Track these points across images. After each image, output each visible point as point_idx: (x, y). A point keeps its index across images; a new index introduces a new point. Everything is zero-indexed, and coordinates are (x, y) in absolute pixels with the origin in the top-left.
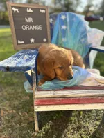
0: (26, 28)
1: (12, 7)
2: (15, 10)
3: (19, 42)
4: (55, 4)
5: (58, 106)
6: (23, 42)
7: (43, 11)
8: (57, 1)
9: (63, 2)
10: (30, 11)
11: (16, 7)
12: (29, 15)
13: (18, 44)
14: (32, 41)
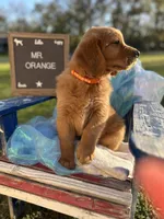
0: (31, 66)
1: (14, 38)
2: (18, 42)
3: (20, 85)
4: (157, 22)
6: (25, 86)
7: (59, 43)
10: (40, 42)
13: (17, 87)
14: (39, 84)
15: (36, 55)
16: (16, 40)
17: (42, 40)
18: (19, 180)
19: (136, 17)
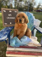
0: (8, 18)
1: (3, 10)
3: (5, 24)
4: (26, 4)
6: (7, 24)
9: (29, 4)
12: (10, 13)
13: (4, 24)
14: (11, 23)
15: (10, 15)
17: (11, 11)
18: (17, 52)
19: (21, 2)
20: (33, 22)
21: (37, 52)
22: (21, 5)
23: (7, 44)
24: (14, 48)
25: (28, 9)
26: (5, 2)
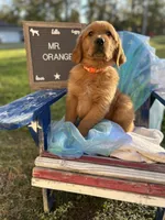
0: (49, 57)
2: (34, 32)
3: (37, 78)
5: (65, 184)
6: (43, 79)
8: (136, 2)
9: (146, 3)
10: (56, 32)
11: (34, 28)
13: (35, 81)
14: (57, 76)
15: (53, 46)
16: (32, 30)
20: (147, 72)
21: (149, 183)
22: (113, 12)
23: (38, 145)
24: (60, 161)
25: (141, 27)
26: (52, 5)
